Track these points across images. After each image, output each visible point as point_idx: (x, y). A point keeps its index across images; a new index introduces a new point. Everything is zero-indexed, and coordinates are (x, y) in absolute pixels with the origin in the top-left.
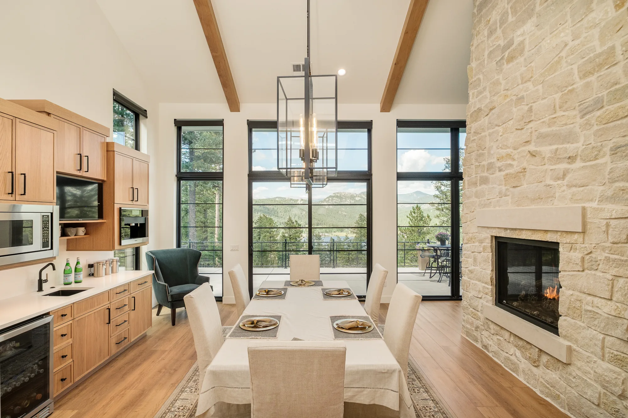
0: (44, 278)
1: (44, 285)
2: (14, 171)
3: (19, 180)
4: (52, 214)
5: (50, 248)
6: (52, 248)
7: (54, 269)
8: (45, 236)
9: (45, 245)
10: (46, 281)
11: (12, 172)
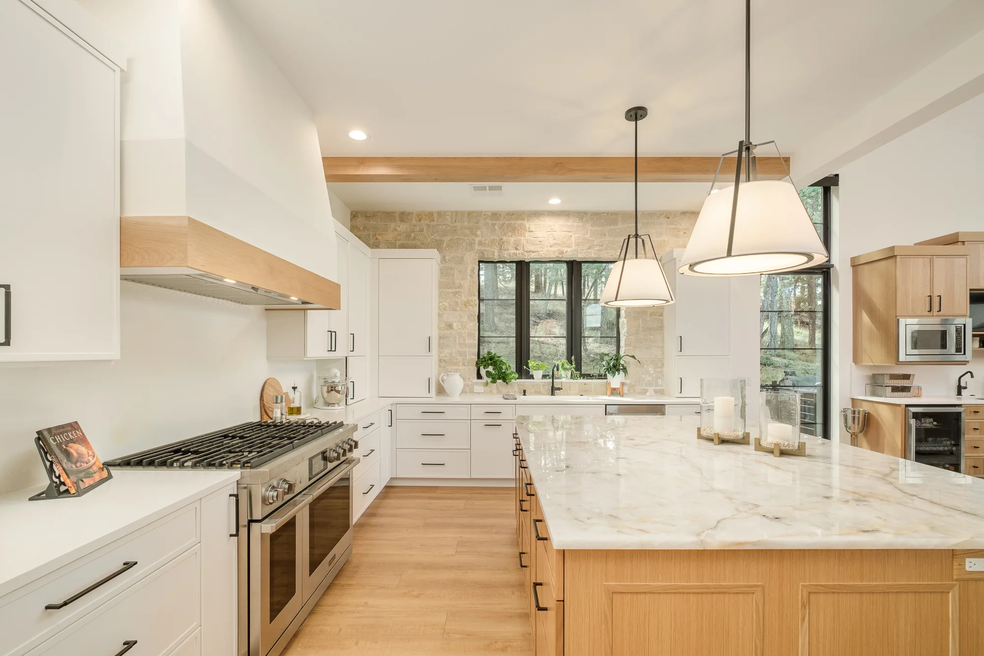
0: (963, 384)
1: (963, 392)
2: (932, 295)
3: (936, 301)
4: (965, 325)
5: (963, 353)
6: (965, 354)
7: (972, 377)
8: (958, 343)
9: (958, 350)
10: (965, 388)
11: (930, 296)
